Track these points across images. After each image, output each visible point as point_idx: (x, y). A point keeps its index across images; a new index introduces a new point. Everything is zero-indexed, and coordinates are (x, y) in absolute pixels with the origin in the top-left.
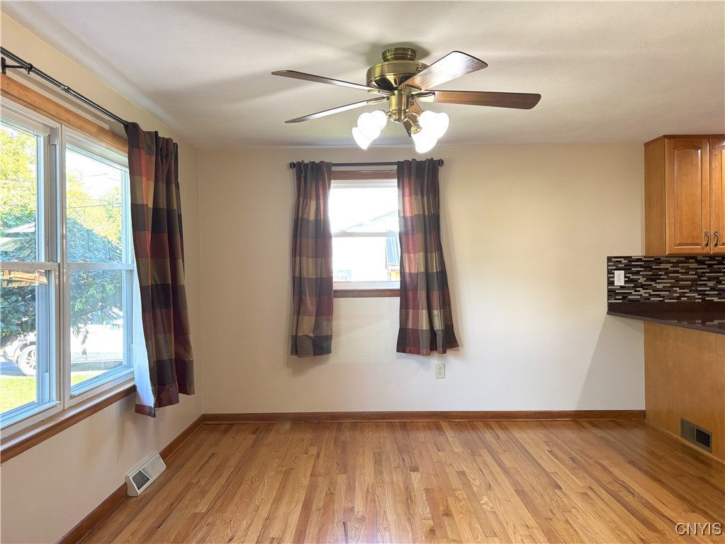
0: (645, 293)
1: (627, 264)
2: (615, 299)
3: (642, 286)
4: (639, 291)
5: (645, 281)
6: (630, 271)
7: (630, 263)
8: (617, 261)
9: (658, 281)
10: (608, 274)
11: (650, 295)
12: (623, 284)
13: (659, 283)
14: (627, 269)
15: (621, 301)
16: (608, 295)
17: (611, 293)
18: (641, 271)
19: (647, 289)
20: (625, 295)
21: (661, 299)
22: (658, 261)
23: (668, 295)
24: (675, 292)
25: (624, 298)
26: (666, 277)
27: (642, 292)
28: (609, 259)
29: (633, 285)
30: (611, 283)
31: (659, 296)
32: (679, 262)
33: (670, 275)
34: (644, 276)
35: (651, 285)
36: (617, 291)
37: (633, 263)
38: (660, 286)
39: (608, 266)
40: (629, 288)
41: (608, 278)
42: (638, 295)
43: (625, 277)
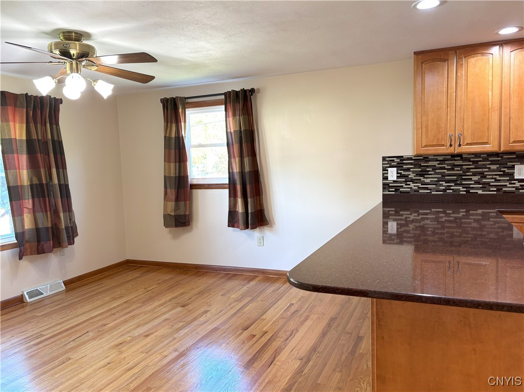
0: (415, 186)
1: (399, 162)
2: (389, 191)
3: (412, 181)
4: (409, 185)
5: (414, 176)
6: (402, 168)
7: (401, 162)
8: (390, 160)
9: (426, 176)
10: (383, 170)
11: (419, 188)
12: (395, 179)
13: (427, 178)
14: (399, 166)
15: (394, 193)
16: (383, 188)
17: (386, 186)
18: (412, 168)
19: (417, 183)
20: (398, 188)
21: (429, 191)
22: (426, 159)
23: (434, 188)
24: (442, 185)
25: (396, 190)
26: (433, 173)
27: (412, 185)
28: (384, 159)
29: (404, 180)
30: (385, 178)
31: (427, 189)
32: (444, 160)
33: (437, 171)
34: (413, 172)
35: (420, 179)
36: (390, 185)
37: (404, 162)
38: (428, 181)
39: (383, 164)
40: (401, 182)
41: (383, 174)
42: (408, 188)
43: (398, 173)
